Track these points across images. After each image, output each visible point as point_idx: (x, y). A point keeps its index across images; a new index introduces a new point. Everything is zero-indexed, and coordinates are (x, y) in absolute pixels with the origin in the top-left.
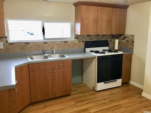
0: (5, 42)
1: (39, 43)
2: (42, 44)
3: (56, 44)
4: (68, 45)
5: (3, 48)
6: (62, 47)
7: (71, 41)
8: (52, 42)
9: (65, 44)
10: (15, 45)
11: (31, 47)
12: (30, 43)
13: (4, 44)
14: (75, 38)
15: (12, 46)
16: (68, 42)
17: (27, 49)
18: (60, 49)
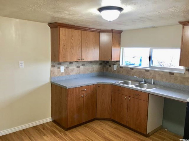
0: (118, 66)
1: (142, 70)
2: (144, 72)
3: (158, 74)
4: (174, 79)
5: (116, 70)
6: (165, 79)
7: (180, 74)
8: (155, 71)
9: (171, 76)
10: (124, 68)
11: (134, 73)
12: (134, 69)
13: (117, 67)
14: (186, 71)
15: (122, 69)
16: (175, 75)
17: (131, 74)
18: (163, 81)
